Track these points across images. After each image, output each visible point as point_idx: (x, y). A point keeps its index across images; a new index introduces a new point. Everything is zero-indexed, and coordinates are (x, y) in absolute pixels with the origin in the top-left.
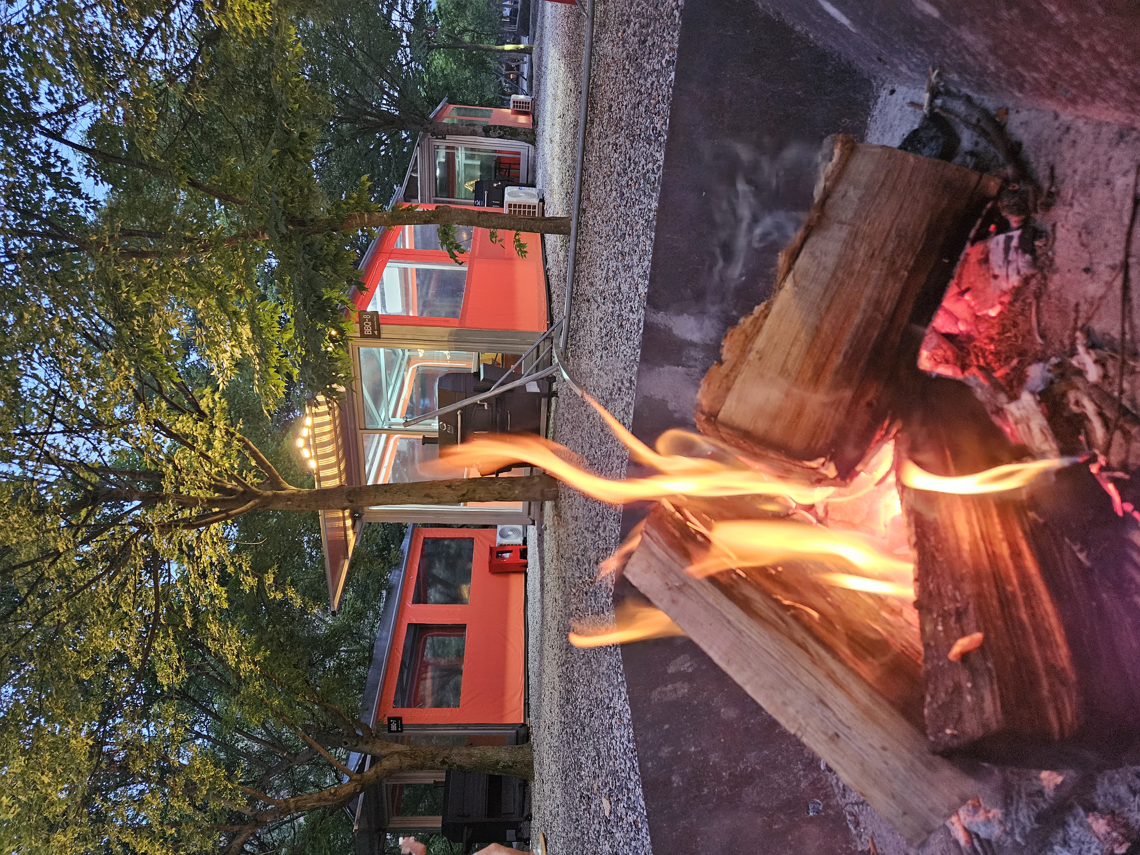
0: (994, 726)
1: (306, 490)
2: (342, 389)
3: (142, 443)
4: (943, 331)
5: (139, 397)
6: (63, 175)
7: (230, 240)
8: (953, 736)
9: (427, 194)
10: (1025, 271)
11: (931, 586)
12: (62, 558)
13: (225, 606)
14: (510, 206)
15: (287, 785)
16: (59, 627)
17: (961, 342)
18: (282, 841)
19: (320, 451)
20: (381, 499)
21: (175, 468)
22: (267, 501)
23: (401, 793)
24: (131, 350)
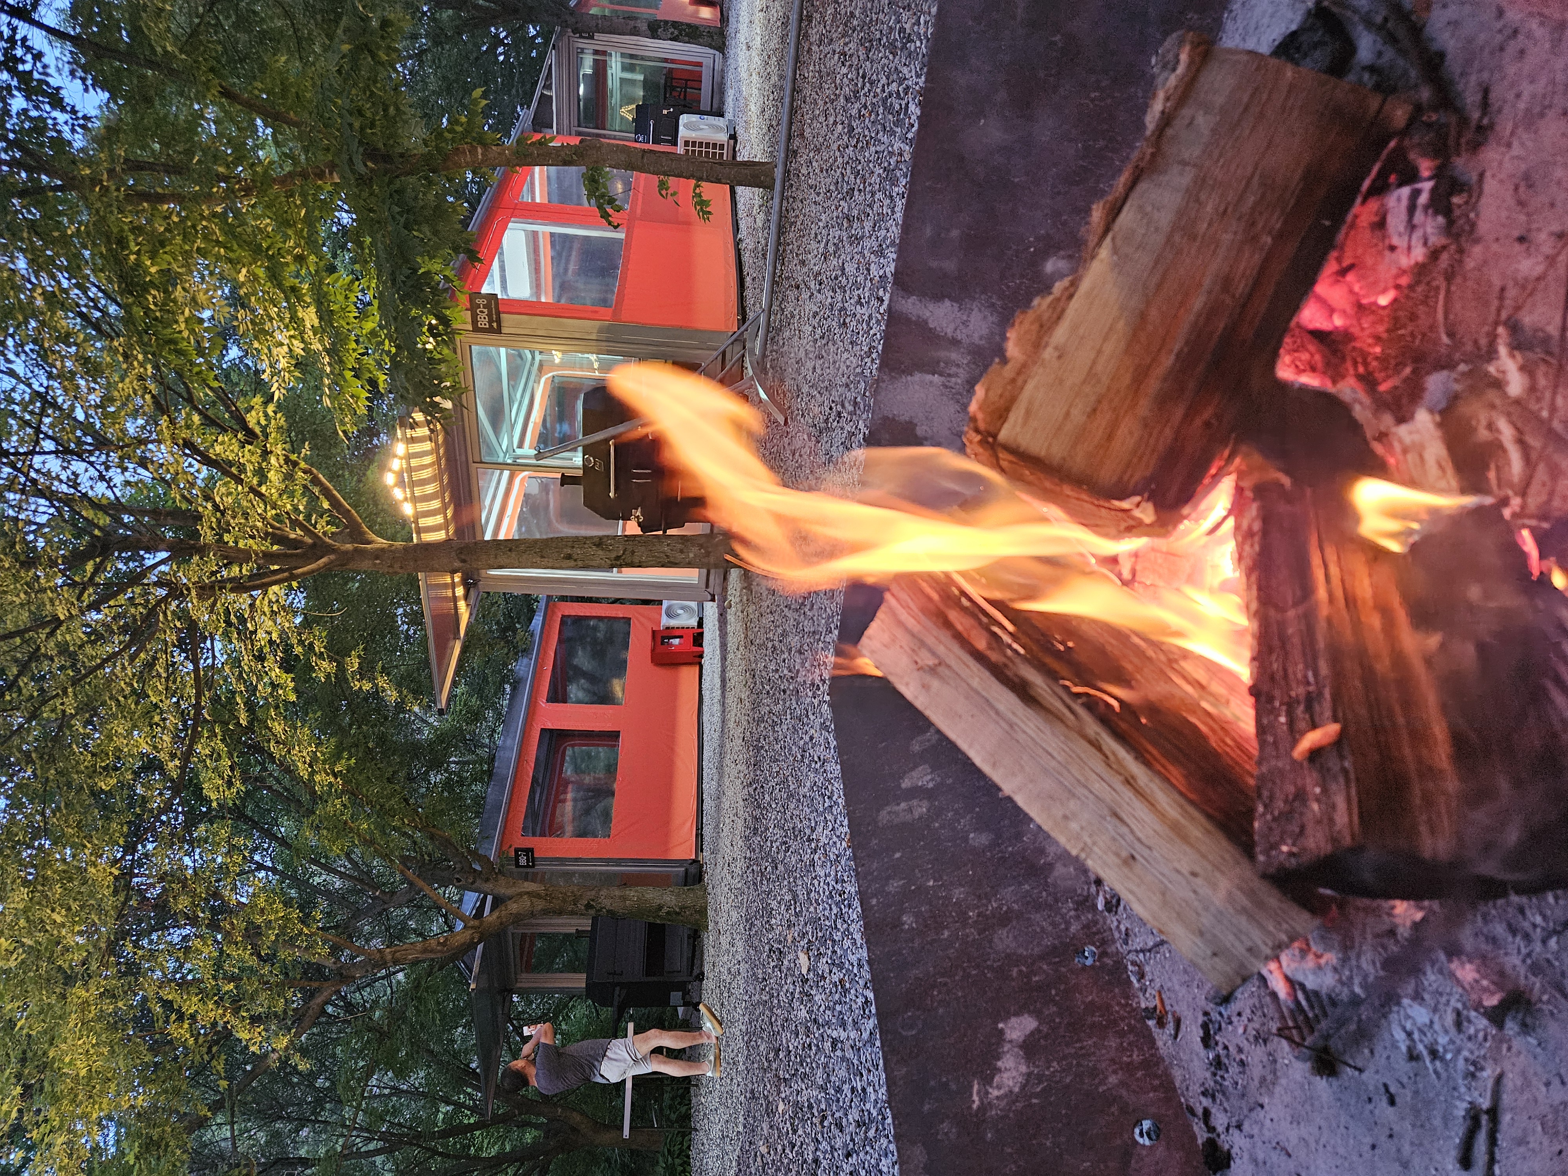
0: (1347, 841)
1: (399, 544)
2: (448, 405)
3: (168, 471)
4: (1311, 326)
5: (160, 407)
6: (36, 75)
7: (283, 181)
8: (1291, 854)
9: (566, 122)
10: (1436, 240)
11: (1275, 666)
12: (63, 628)
13: (293, 698)
14: (687, 143)
15: (380, 931)
16: (64, 721)
17: (1334, 341)
18: (375, 1002)
19: (418, 491)
20: (502, 560)
21: (216, 507)
22: (345, 558)
23: (532, 944)
24: (146, 339)
